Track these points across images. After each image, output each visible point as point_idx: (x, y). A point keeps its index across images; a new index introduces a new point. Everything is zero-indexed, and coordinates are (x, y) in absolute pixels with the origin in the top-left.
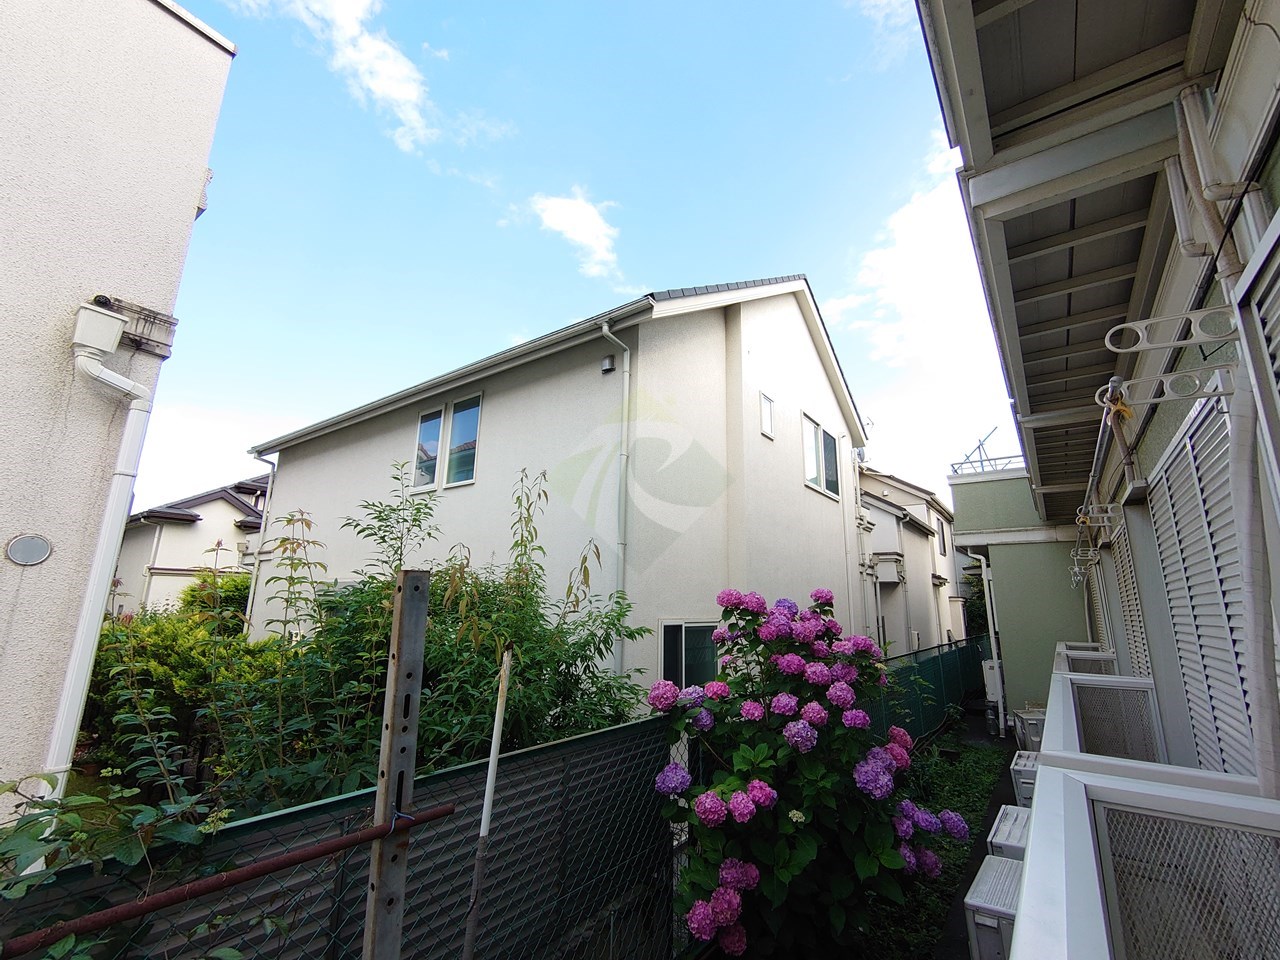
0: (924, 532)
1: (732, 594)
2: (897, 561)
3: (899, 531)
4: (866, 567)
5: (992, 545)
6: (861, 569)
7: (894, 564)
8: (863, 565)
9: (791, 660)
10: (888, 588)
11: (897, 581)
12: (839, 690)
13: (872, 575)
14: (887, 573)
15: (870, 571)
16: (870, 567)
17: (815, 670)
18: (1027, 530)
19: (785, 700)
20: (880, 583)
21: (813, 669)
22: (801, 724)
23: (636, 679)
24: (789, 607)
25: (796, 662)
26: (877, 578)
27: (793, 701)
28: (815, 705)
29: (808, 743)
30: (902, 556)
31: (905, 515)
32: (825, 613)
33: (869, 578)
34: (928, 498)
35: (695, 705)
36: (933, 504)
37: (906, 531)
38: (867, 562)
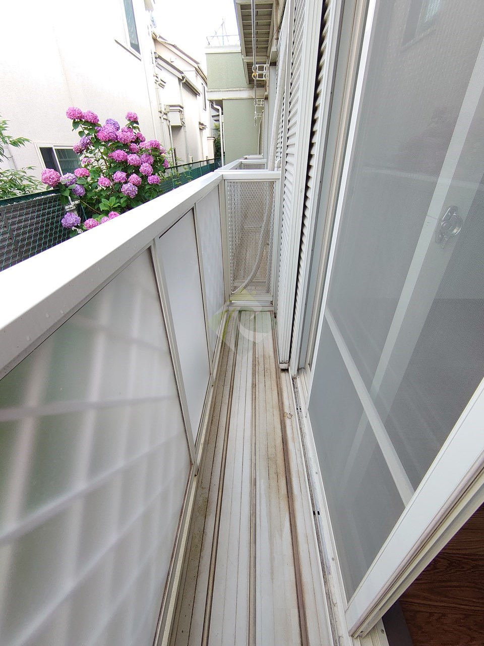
0: (194, 92)
1: (75, 111)
2: (180, 111)
3: (180, 90)
4: (163, 113)
5: (225, 100)
6: (160, 115)
7: (178, 113)
8: (161, 112)
9: (119, 154)
10: (176, 129)
11: (181, 125)
12: (146, 167)
13: (167, 120)
14: (175, 120)
15: (165, 117)
16: (165, 114)
17: (132, 158)
18: (240, 90)
19: (120, 175)
20: (172, 126)
21: (131, 158)
22: (129, 185)
23: (29, 173)
24: (114, 124)
25: (122, 154)
26: (169, 122)
27: (124, 175)
28: (134, 175)
29: (134, 193)
30: (182, 108)
31: (183, 78)
32: (135, 128)
33: (165, 121)
34: (196, 65)
35: (72, 183)
36: (198, 71)
37: (184, 89)
38: (163, 111)
